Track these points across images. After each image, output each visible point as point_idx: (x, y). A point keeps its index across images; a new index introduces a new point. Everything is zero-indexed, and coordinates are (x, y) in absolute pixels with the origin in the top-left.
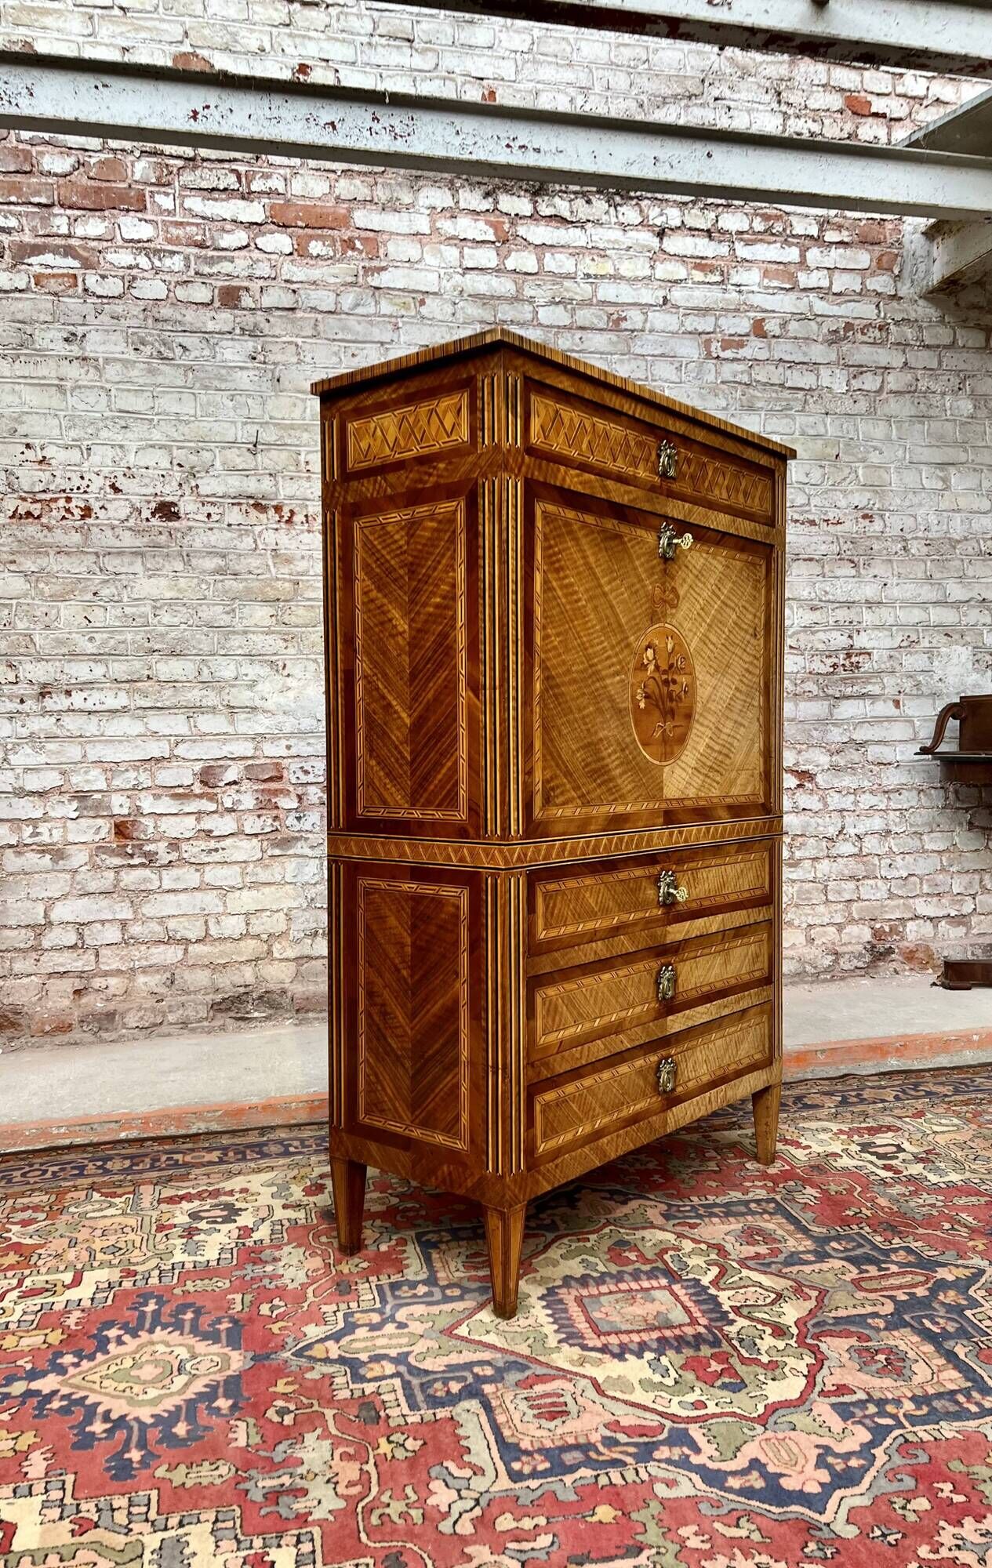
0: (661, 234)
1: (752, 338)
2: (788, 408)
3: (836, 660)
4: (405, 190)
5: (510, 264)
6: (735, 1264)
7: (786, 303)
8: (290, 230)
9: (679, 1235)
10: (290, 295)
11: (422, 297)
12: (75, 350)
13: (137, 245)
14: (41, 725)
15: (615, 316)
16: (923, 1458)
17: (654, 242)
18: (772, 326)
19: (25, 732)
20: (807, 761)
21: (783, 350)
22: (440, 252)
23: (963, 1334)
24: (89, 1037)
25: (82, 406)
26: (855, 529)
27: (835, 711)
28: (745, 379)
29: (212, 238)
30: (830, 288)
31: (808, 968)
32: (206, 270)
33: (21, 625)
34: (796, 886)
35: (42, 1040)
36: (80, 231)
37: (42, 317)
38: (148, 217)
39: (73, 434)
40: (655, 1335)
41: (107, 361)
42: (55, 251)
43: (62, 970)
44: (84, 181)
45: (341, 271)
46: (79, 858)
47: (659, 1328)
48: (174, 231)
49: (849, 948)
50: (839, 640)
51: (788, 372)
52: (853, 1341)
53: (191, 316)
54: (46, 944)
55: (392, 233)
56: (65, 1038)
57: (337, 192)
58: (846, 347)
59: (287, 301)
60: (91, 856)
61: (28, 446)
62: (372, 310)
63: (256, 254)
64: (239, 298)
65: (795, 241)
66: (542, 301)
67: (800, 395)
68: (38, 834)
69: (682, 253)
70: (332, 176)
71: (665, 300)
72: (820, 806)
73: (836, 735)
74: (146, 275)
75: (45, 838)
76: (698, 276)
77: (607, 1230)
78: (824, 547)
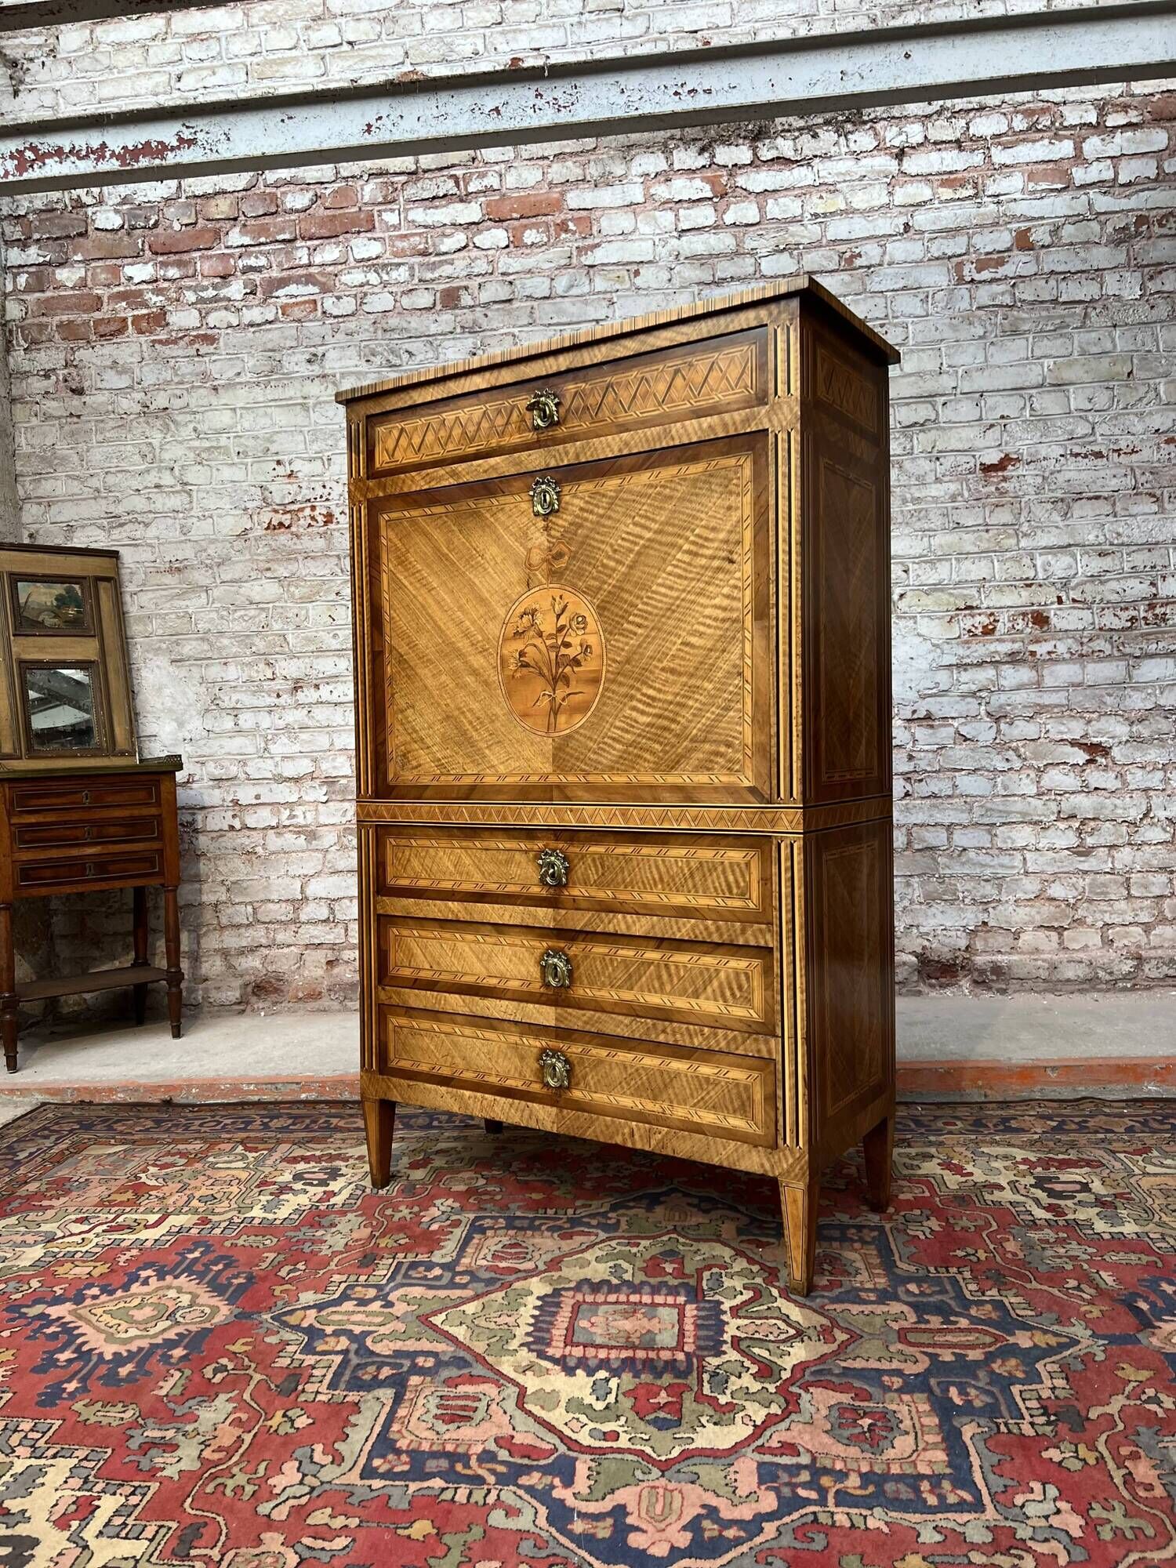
0: (900, 154)
1: (1016, 252)
2: (1064, 325)
3: (1135, 613)
4: (618, 162)
5: (729, 218)
6: (775, 1292)
7: (1060, 206)
8: (505, 224)
9: (739, 1253)
10: (507, 288)
11: (635, 268)
12: (316, 369)
13: (367, 263)
14: (294, 717)
15: (847, 255)
16: (819, 1542)
17: (892, 165)
18: (1040, 235)
19: (281, 724)
20: (1099, 733)
21: (1055, 260)
22: (655, 219)
23: (991, 1412)
24: (336, 1005)
25: (323, 420)
26: (1156, 457)
27: (1135, 672)
28: (1008, 300)
29: (434, 245)
30: (1115, 179)
31: (1101, 974)
32: (429, 276)
33: (276, 626)
34: (1088, 879)
35: (297, 1006)
36: (318, 259)
37: (289, 343)
38: (376, 235)
39: (315, 447)
40: (624, 1354)
41: (343, 375)
42: (297, 281)
43: (317, 941)
44: (321, 212)
45: (556, 255)
46: (329, 838)
47: (634, 1348)
48: (400, 244)
49: (1160, 952)
50: (1138, 588)
51: (1064, 284)
52: (845, 1398)
53: (416, 323)
54: (303, 918)
55: (605, 208)
56: (315, 1005)
57: (550, 177)
58: (1138, 244)
59: (503, 293)
60: (339, 837)
61: (279, 463)
62: (586, 289)
63: (475, 253)
64: (458, 298)
65: (1068, 133)
66: (764, 252)
67: (1079, 309)
68: (294, 816)
69: (925, 171)
70: (546, 162)
71: (907, 227)
72: (1118, 784)
73: (1137, 701)
74: (376, 290)
75: (300, 820)
76: (946, 193)
77: (665, 1238)
78: (1114, 481)
